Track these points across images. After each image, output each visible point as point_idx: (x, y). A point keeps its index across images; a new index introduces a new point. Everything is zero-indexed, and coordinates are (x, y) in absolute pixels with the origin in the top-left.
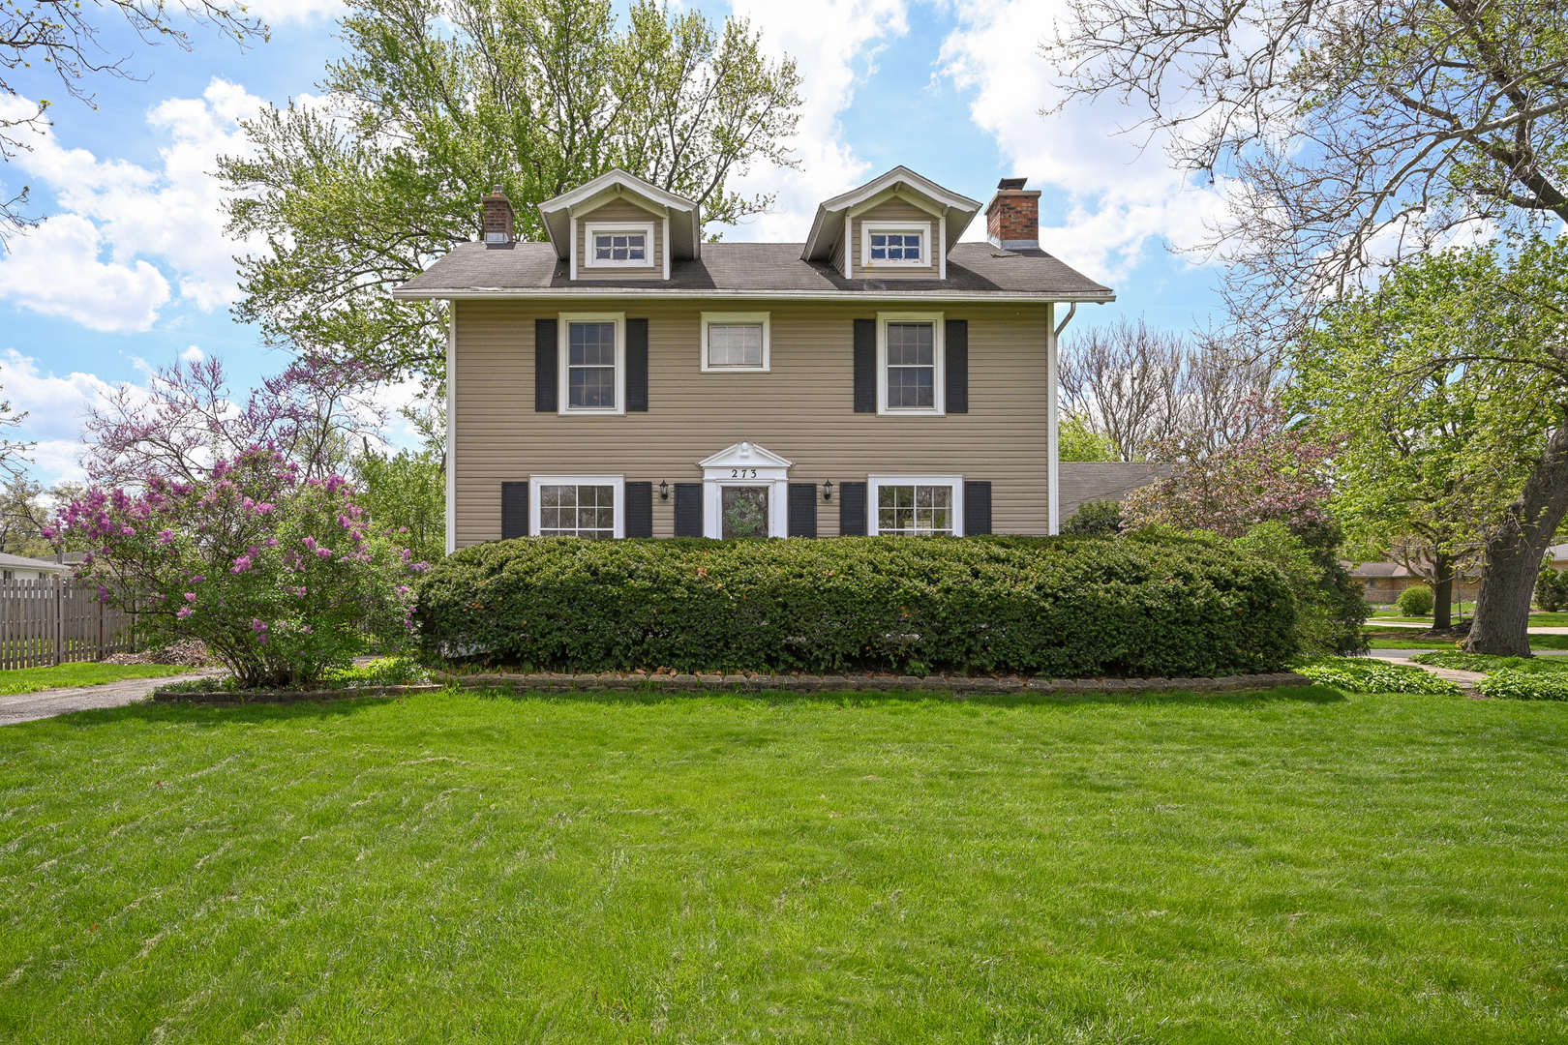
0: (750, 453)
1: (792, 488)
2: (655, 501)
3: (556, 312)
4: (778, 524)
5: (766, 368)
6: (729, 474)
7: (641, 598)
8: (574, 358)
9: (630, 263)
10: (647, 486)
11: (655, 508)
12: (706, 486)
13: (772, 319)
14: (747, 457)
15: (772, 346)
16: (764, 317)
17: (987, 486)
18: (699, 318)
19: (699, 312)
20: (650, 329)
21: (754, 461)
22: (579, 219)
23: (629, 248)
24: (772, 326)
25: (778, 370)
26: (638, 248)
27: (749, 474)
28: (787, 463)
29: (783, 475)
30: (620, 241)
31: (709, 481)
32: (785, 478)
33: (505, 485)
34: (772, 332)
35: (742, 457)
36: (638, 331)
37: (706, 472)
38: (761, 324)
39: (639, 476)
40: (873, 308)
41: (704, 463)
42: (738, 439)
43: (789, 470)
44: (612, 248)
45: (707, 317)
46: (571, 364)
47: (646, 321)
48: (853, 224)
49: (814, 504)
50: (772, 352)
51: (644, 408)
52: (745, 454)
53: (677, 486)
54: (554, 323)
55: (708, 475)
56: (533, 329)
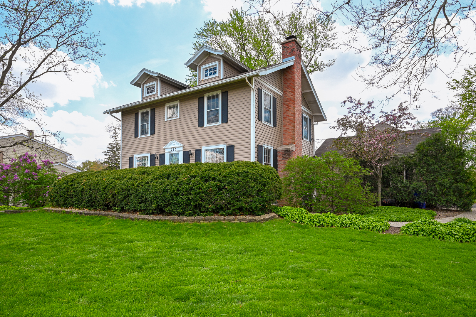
1: (184, 152)
2: (156, 159)
3: (139, 109)
5: (179, 117)
6: (170, 150)
8: (141, 122)
9: (153, 93)
10: (154, 155)
11: (156, 162)
12: (166, 154)
13: (180, 102)
15: (180, 110)
16: (178, 102)
17: (233, 147)
20: (155, 111)
21: (175, 145)
23: (153, 89)
24: (180, 104)
25: (181, 117)
27: (175, 150)
29: (181, 149)
31: (166, 152)
33: (130, 158)
34: (180, 106)
35: (173, 145)
36: (153, 112)
37: (165, 150)
38: (178, 104)
39: (153, 153)
40: (202, 93)
41: (165, 147)
42: (172, 139)
43: (183, 147)
44: (150, 90)
45: (166, 105)
46: (141, 124)
47: (154, 109)
48: (199, 68)
49: (189, 157)
50: (180, 112)
51: (154, 133)
52: (174, 143)
53: (160, 155)
54: (138, 113)
56: (134, 116)
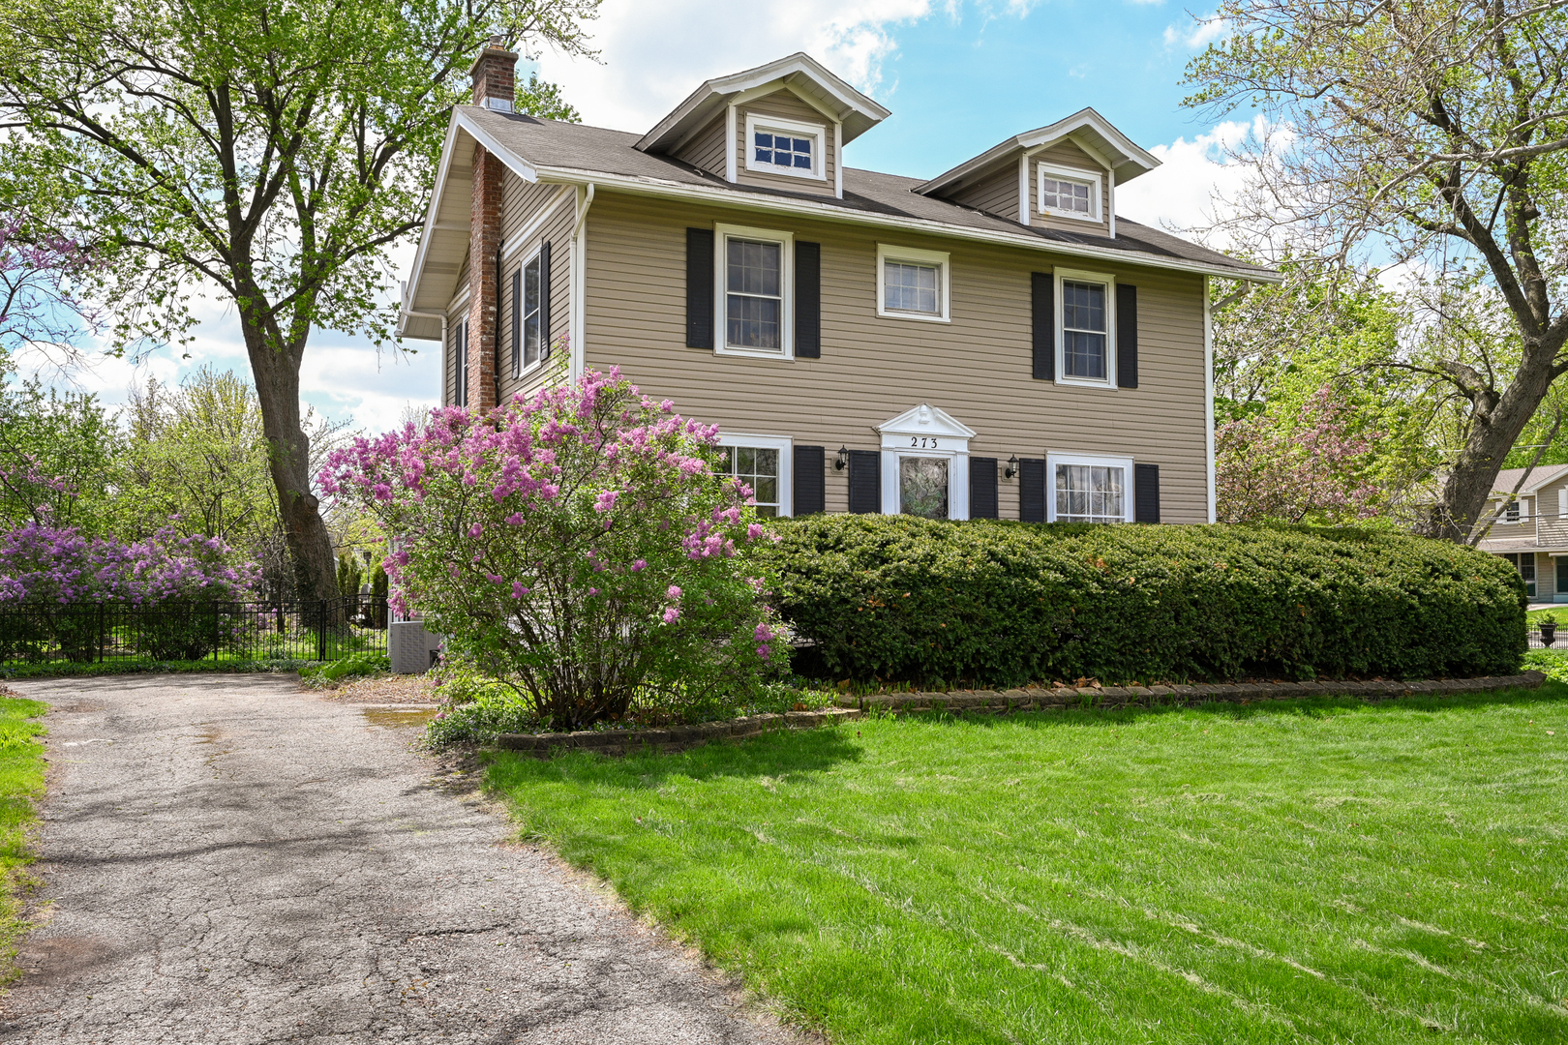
0: (928, 418)
1: (973, 462)
2: (827, 471)
3: (713, 222)
4: (959, 507)
5: (946, 318)
6: (908, 442)
7: (1058, 596)
8: (733, 284)
9: (793, 171)
10: (819, 451)
11: (827, 480)
12: (884, 455)
13: (952, 260)
14: (925, 423)
15: (952, 293)
16: (942, 258)
17: (1155, 469)
18: (875, 250)
19: (875, 243)
20: (822, 257)
21: (934, 428)
22: (739, 107)
23: (794, 153)
24: (952, 269)
25: (958, 322)
26: (804, 155)
27: (929, 443)
28: (970, 433)
29: (963, 446)
30: (783, 143)
31: (887, 449)
32: (966, 450)
34: (952, 277)
35: (920, 422)
36: (808, 257)
37: (884, 438)
38: (939, 266)
39: (810, 440)
40: (1050, 262)
41: (883, 427)
42: (917, 401)
43: (971, 441)
44: (774, 149)
45: (885, 251)
46: (729, 289)
47: (817, 246)
48: (1030, 164)
49: (995, 483)
50: (952, 301)
51: (816, 354)
52: (924, 419)
53: (852, 453)
54: (709, 236)
55: (887, 442)
56: (684, 240)
